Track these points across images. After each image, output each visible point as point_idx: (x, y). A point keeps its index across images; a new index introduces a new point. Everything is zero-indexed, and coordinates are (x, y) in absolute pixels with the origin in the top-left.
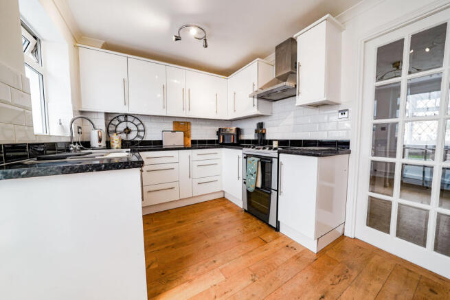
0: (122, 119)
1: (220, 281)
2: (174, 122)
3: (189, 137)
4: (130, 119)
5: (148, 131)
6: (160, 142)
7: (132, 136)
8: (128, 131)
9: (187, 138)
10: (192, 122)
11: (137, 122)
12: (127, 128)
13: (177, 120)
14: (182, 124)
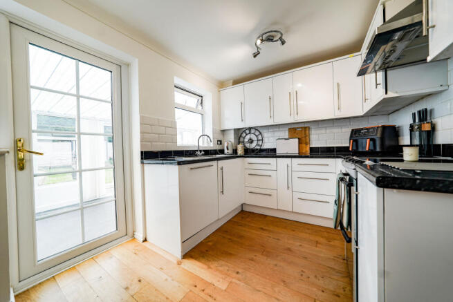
0: (247, 132)
1: (220, 287)
2: (290, 129)
3: (307, 144)
4: (253, 131)
5: (266, 140)
6: (274, 150)
7: (253, 145)
8: (251, 141)
9: (304, 145)
10: (311, 126)
11: (257, 133)
12: (250, 139)
13: (293, 126)
14: (300, 131)
